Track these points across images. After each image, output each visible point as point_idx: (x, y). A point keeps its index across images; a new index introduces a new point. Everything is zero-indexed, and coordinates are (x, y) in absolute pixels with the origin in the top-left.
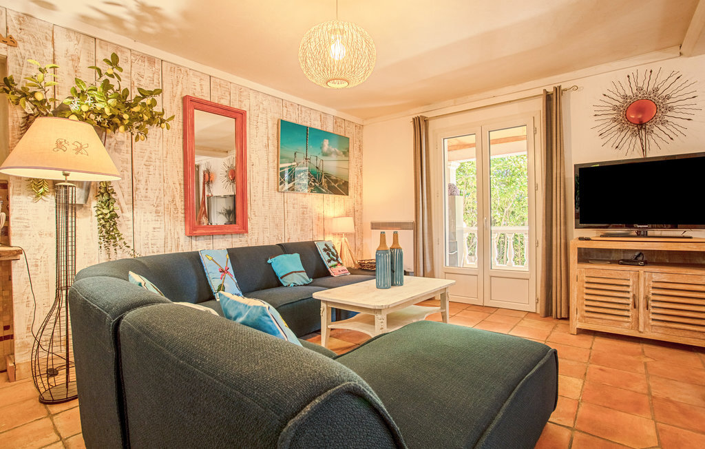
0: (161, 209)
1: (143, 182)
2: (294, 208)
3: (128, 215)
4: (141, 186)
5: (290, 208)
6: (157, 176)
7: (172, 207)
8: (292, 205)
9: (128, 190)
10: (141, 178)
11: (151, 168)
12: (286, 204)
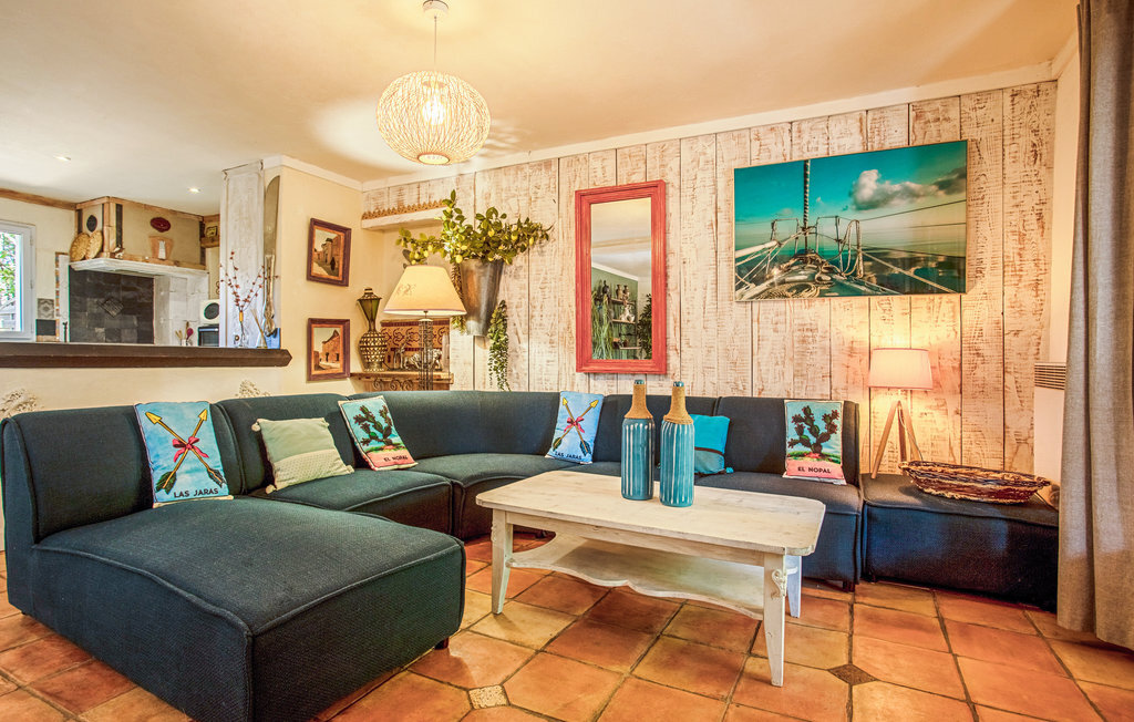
0: (555, 338)
1: (538, 308)
2: (776, 331)
3: (524, 345)
4: (536, 313)
5: (768, 332)
6: (552, 298)
7: (567, 335)
8: (770, 326)
9: (524, 318)
10: (536, 304)
11: (547, 290)
12: (755, 324)
